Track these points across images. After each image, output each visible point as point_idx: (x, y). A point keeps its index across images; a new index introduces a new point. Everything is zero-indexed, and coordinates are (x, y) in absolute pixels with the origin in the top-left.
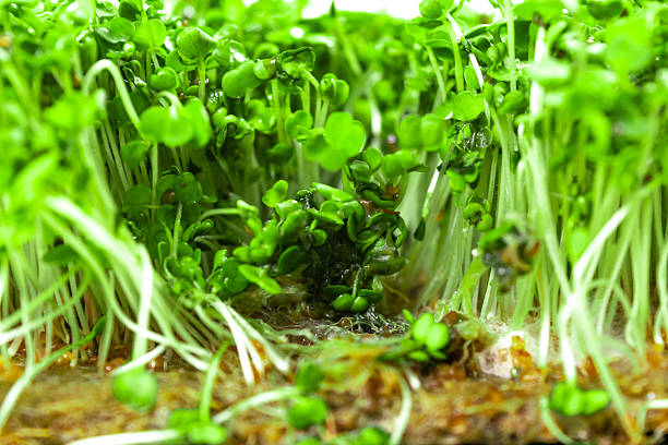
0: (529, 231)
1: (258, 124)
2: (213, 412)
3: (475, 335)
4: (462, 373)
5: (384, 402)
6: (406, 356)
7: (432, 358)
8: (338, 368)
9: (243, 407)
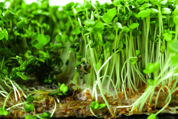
0: (88, 63)
1: (26, 35)
2: (6, 108)
3: (76, 89)
4: (72, 99)
5: (50, 106)
6: (57, 94)
7: (63, 95)
8: (39, 97)
9: (14, 106)
